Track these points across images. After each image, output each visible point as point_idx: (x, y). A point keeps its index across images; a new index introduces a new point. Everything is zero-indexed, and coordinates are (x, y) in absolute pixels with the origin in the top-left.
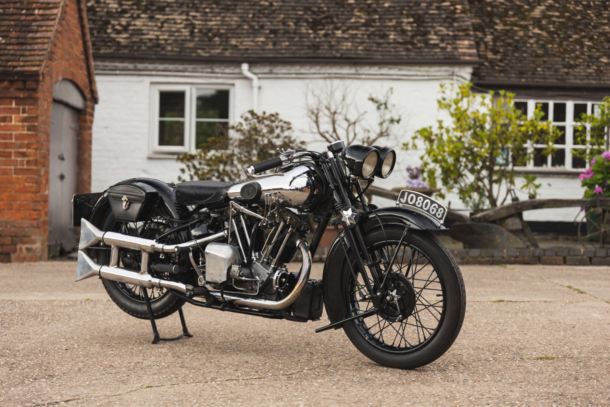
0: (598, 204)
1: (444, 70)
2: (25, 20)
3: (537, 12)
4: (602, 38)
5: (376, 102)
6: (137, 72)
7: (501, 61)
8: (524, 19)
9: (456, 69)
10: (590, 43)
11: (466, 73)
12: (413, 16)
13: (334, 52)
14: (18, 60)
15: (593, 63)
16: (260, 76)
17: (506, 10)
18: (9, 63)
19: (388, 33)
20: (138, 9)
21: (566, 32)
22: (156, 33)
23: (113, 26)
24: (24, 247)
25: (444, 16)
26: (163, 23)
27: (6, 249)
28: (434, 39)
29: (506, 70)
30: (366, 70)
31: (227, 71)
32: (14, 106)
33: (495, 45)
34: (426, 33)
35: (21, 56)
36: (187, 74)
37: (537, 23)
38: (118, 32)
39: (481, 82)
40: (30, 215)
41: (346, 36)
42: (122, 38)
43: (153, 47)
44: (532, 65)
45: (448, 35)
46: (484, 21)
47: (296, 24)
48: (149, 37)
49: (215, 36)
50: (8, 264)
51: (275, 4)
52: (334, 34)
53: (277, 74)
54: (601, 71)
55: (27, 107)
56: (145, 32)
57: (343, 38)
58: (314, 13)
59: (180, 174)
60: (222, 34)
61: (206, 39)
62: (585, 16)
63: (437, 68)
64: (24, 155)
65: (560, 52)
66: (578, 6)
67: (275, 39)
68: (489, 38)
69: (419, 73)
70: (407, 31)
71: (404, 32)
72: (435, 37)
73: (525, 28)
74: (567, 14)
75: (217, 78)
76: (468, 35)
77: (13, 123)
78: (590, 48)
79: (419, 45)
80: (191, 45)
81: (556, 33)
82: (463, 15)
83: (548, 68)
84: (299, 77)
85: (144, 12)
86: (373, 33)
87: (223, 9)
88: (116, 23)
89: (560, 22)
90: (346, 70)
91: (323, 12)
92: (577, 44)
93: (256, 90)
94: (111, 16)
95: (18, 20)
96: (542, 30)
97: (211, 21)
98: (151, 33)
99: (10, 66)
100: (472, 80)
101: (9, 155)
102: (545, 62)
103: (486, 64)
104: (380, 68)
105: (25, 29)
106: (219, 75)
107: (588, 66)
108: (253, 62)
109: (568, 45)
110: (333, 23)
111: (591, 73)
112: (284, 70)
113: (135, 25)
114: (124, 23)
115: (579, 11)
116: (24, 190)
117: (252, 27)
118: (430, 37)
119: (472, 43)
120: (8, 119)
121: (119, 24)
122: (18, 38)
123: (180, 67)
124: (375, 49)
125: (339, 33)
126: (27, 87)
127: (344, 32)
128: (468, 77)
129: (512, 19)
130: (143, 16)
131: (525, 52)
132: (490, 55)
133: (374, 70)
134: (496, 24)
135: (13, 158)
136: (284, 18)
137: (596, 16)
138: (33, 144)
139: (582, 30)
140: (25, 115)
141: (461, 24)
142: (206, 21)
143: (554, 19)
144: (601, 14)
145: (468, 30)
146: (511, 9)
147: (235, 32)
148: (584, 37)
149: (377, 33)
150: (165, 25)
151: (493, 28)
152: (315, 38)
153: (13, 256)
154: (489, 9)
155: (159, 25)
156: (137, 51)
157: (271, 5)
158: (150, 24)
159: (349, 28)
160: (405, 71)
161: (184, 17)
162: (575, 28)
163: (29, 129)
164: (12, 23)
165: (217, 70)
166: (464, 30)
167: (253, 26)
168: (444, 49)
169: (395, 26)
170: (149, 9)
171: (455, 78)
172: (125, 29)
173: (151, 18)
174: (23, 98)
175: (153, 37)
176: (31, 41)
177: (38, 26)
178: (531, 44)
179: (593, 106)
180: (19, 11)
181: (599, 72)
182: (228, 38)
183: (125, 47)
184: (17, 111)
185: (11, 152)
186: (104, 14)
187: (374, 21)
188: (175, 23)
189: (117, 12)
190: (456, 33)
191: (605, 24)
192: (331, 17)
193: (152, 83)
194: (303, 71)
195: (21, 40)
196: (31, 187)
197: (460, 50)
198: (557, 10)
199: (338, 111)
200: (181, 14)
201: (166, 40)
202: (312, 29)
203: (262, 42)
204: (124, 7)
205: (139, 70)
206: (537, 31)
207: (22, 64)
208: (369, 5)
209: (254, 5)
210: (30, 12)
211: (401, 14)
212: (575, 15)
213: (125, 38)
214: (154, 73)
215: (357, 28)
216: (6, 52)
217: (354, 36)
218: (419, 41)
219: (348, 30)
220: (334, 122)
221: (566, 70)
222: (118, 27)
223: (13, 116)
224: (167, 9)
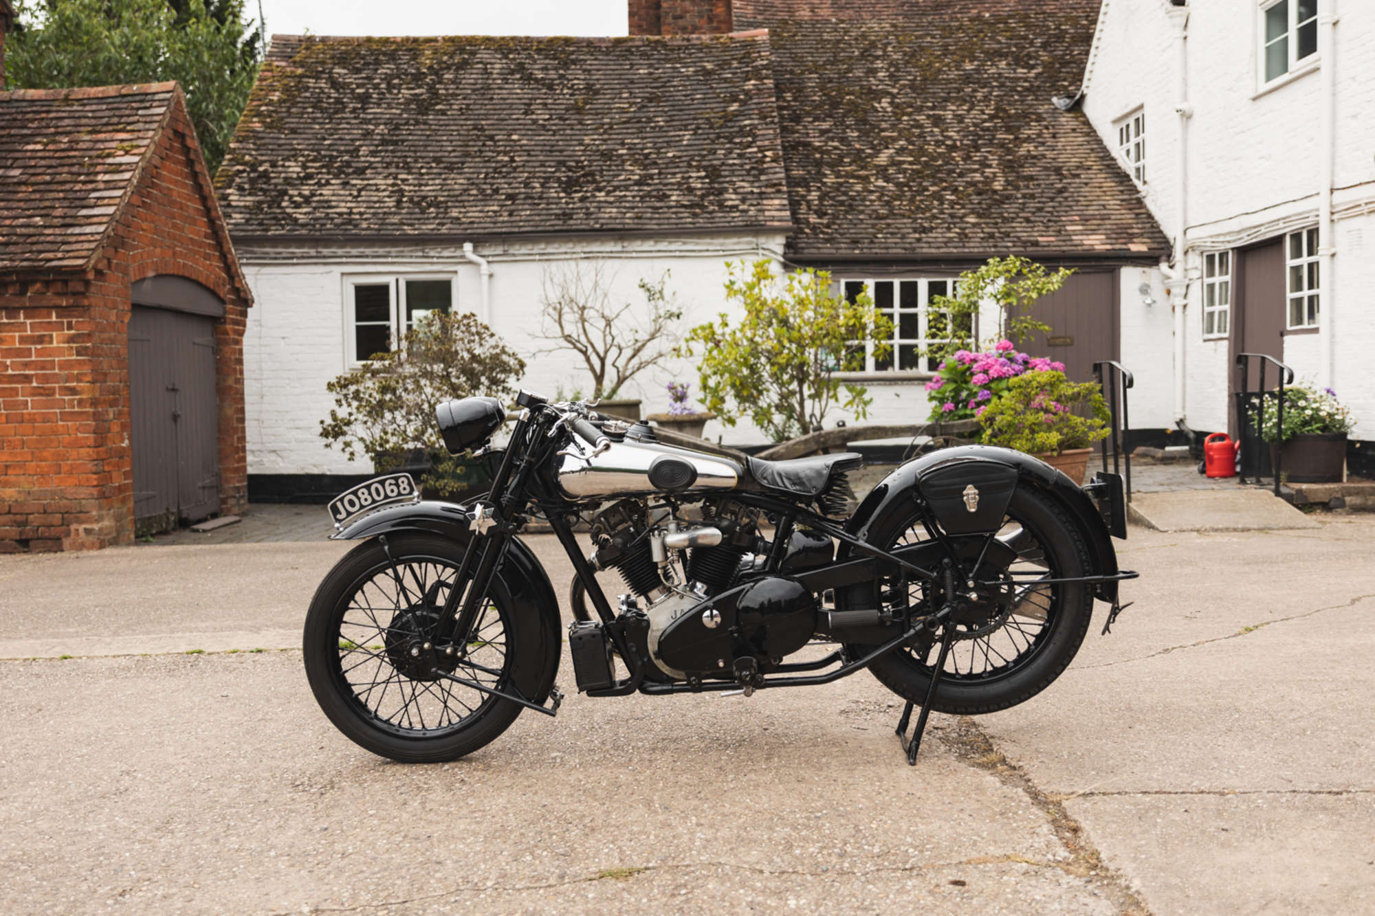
0: (938, 432)
1: (745, 242)
2: (80, 191)
3: (883, 159)
4: (971, 190)
5: (648, 290)
6: (321, 260)
7: (828, 226)
8: (863, 168)
9: (762, 240)
10: (953, 197)
11: (777, 244)
12: (705, 168)
13: (592, 222)
14: (57, 251)
15: (954, 224)
16: (490, 259)
17: (841, 157)
18: (42, 256)
19: (668, 193)
20: (329, 173)
21: (920, 184)
22: (349, 205)
23: (291, 196)
24: (81, 528)
25: (747, 167)
26: (359, 191)
27: (53, 532)
28: (731, 198)
29: (834, 238)
30: (637, 245)
31: (446, 253)
32: (54, 319)
33: (821, 204)
34: (722, 191)
35: (64, 243)
36: (390, 260)
37: (882, 172)
38: (297, 205)
39: (798, 256)
40: (88, 480)
41: (612, 199)
42: (301, 214)
43: (343, 224)
44: (870, 230)
45: (752, 193)
46: (809, 172)
47: (542, 185)
48: (338, 210)
49: (429, 206)
50: (59, 554)
51: (517, 159)
52: (594, 196)
53: (514, 255)
54: (966, 236)
55: (74, 320)
56: (334, 204)
57: (606, 202)
58: (570, 169)
59: (335, 407)
60: (441, 202)
61: (417, 210)
62: (948, 160)
63: (735, 240)
64: (73, 391)
65: (910, 210)
66: (939, 147)
67: (513, 207)
68: (814, 195)
69: (711, 248)
70: (696, 189)
71: (691, 190)
72: (733, 197)
73: (865, 179)
74: (924, 159)
75: (432, 263)
76: (779, 191)
77: (55, 344)
78: (952, 204)
79: (711, 208)
80: (395, 219)
81: (906, 185)
82: (774, 164)
83: (892, 234)
84: (546, 258)
85: (337, 176)
86: (649, 194)
87: (445, 168)
88: (296, 193)
89: (913, 170)
90: (610, 247)
91: (583, 168)
92: (934, 199)
93: (485, 279)
94: (288, 184)
95: (71, 190)
96: (887, 181)
97: (427, 185)
98: (343, 204)
99: (41, 260)
100: (784, 255)
101: (51, 392)
102: (888, 225)
103: (807, 231)
104: (656, 242)
105: (78, 203)
106: (435, 260)
107: (949, 229)
108: (479, 240)
109: (921, 201)
110: (594, 181)
111: (951, 238)
112: (524, 250)
113: (321, 195)
114: (307, 193)
115: (940, 154)
116: (76, 444)
117: (482, 191)
118: (727, 196)
119: (785, 202)
120: (47, 339)
121: (300, 195)
122: (64, 217)
123: (381, 251)
124: (649, 215)
125: (601, 196)
126: (70, 289)
127: (608, 193)
128: (780, 250)
129: (848, 168)
130: (333, 182)
131: (862, 212)
132: (813, 219)
133: (648, 245)
134: (825, 176)
135: (57, 396)
136: (528, 178)
137: (964, 160)
138: (85, 374)
139: (942, 180)
140: (73, 332)
141: (771, 176)
142: (420, 185)
143: (905, 166)
144: (970, 158)
145: (780, 184)
146: (848, 155)
147: (458, 199)
148: (945, 189)
149: (655, 193)
150: (363, 193)
151: (821, 182)
152: (567, 203)
153: (66, 542)
154: (818, 156)
155: (355, 193)
156: (320, 230)
157: (512, 160)
158: (342, 192)
159: (616, 188)
160: (691, 245)
161: (390, 182)
162: (933, 177)
163: (78, 354)
164: (61, 195)
165: (432, 253)
166: (774, 185)
167: (484, 190)
168: (745, 211)
169: (679, 183)
170: (344, 172)
171: (761, 252)
172: (307, 200)
173: (345, 184)
174: (67, 307)
175: (345, 210)
176: (83, 221)
177: (98, 198)
178: (871, 201)
179: (955, 282)
180: (74, 178)
181: (963, 236)
182: (447, 207)
183: (304, 225)
184: (59, 327)
185: (54, 389)
186: (281, 181)
187: (651, 177)
188: (377, 190)
189: (299, 178)
190: (764, 189)
191: (975, 171)
192: (592, 174)
193: (343, 274)
194: (550, 250)
195: (68, 221)
196: (87, 438)
197: (767, 213)
198: (911, 153)
199: (589, 305)
200: (386, 178)
201: (361, 214)
202: (564, 191)
203: (495, 212)
204: (309, 171)
205: (324, 257)
206: (881, 183)
207: (60, 255)
208: (647, 156)
209: (488, 161)
210: (92, 178)
211: (690, 166)
212: (935, 159)
213: (305, 214)
214: (344, 260)
215: (627, 188)
216: (42, 238)
217: (621, 199)
218: (711, 203)
219: (614, 191)
220: (583, 320)
221: (917, 236)
222: (297, 199)
223: (54, 334)
224: (368, 171)
